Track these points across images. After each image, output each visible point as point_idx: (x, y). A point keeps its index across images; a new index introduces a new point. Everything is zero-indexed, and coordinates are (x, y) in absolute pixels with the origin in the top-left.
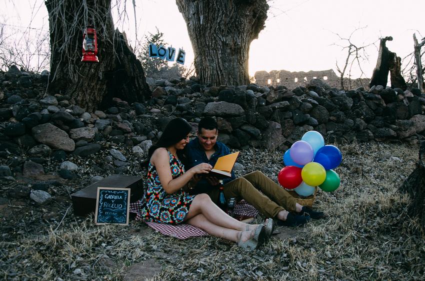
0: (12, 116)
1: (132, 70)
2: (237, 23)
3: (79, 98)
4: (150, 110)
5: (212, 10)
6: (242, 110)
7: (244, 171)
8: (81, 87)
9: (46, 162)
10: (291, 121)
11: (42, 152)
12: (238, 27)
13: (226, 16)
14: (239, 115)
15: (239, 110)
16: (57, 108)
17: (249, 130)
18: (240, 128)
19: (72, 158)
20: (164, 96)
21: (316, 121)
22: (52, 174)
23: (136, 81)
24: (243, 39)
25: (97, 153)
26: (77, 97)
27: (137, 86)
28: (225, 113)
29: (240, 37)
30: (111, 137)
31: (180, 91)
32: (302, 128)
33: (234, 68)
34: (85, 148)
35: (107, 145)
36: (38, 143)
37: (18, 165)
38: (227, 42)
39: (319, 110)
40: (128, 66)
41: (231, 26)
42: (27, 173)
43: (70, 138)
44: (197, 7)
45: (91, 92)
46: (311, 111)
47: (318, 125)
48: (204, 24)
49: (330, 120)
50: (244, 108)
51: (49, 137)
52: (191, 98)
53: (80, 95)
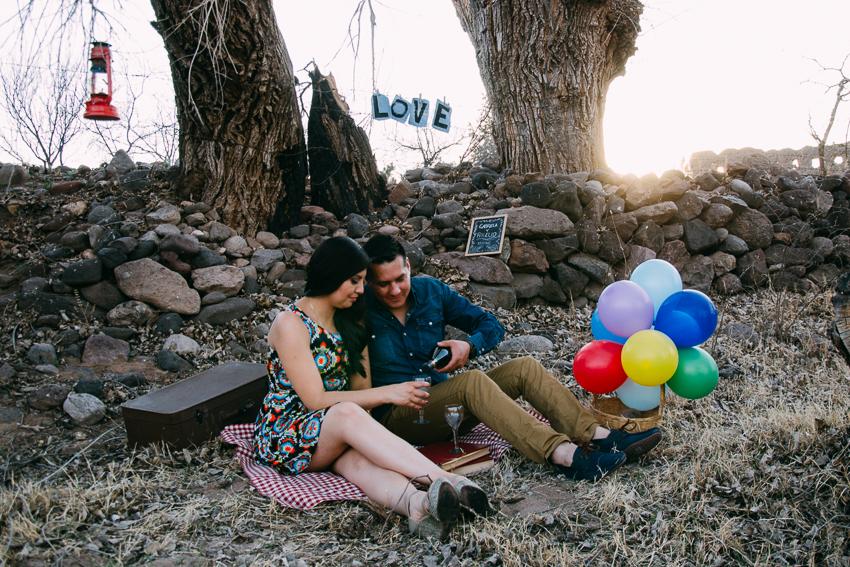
0: (88, 246)
1: (346, 149)
2: (571, 44)
3: (229, 209)
4: (378, 228)
5: (519, 21)
6: (569, 224)
7: (551, 353)
8: (231, 185)
9: (136, 336)
10: (682, 244)
11: (130, 315)
12: (574, 53)
13: (548, 30)
14: (561, 235)
15: (561, 223)
16: (176, 228)
17: (583, 265)
18: (565, 260)
19: (192, 328)
20: (411, 200)
21: (743, 242)
22: (140, 361)
23: (354, 170)
24: (586, 77)
25: (244, 318)
26: (225, 205)
27: (357, 180)
28: (530, 231)
29: (579, 73)
30: (280, 284)
31: (445, 187)
32: (707, 258)
33: (567, 137)
34: (220, 307)
35: (268, 302)
36: (125, 298)
37: (75, 342)
38: (551, 85)
39: (749, 219)
40: (338, 140)
41: (557, 52)
42: (91, 358)
43: (191, 286)
44: (490, 16)
45: (252, 195)
46: (730, 223)
47: (745, 252)
48: (505, 49)
49: (775, 242)
50: (573, 218)
51: (147, 287)
52: (465, 202)
53: (230, 201)
